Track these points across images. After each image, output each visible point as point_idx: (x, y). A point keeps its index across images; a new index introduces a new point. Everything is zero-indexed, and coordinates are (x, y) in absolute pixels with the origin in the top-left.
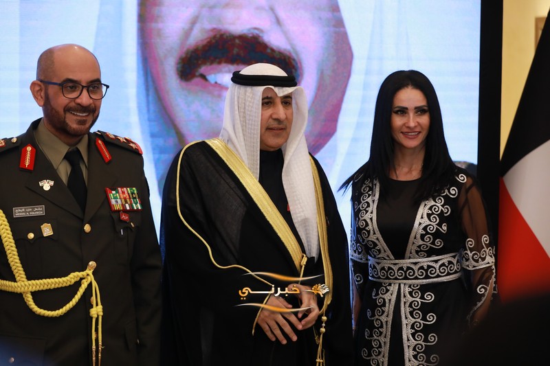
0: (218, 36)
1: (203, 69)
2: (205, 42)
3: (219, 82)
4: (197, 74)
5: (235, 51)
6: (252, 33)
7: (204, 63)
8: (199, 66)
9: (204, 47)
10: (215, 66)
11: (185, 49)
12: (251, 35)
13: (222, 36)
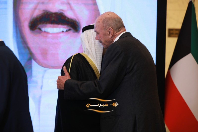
0: (46, 13)
1: (40, 26)
2: (40, 16)
3: (46, 31)
4: (37, 28)
5: (53, 19)
6: (60, 12)
7: (40, 23)
8: (38, 25)
9: (40, 17)
10: (44, 25)
11: (32, 18)
12: (59, 13)
13: (47, 13)
